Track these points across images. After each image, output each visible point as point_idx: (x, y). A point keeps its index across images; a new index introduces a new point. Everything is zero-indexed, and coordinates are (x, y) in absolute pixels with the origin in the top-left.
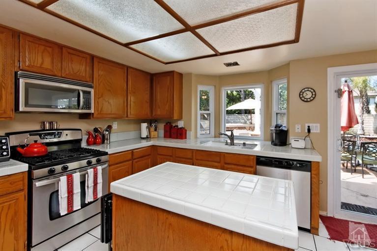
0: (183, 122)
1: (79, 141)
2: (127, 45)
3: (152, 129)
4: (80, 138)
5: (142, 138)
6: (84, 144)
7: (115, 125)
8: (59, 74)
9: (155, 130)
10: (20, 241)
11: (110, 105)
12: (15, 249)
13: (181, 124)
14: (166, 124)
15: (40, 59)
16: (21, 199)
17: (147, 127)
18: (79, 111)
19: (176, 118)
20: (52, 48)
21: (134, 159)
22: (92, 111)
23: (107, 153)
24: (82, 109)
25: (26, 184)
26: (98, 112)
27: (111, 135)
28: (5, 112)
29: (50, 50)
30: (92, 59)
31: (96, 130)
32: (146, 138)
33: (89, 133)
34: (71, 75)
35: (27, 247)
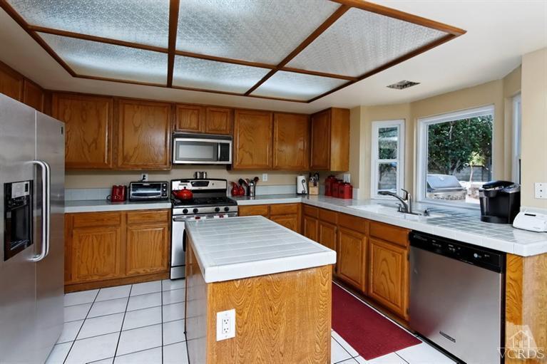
0: (349, 175)
1: (224, 191)
2: (247, 94)
3: (311, 184)
4: (225, 188)
5: (298, 195)
6: (229, 195)
7: (264, 177)
8: (203, 131)
9: (315, 185)
10: (166, 259)
11: (251, 155)
12: (162, 265)
13: (347, 178)
14: (329, 177)
15: (189, 121)
16: (167, 229)
17: (303, 181)
18: (218, 163)
19: (335, 170)
20: (198, 110)
21: (272, 215)
22: (230, 162)
23: (236, 204)
24: (220, 160)
25: (170, 218)
26: (237, 163)
27: (256, 187)
28: (166, 164)
29: (196, 112)
30: (233, 112)
31: (241, 181)
32: (303, 194)
33: (233, 183)
34: (214, 130)
35: (170, 266)
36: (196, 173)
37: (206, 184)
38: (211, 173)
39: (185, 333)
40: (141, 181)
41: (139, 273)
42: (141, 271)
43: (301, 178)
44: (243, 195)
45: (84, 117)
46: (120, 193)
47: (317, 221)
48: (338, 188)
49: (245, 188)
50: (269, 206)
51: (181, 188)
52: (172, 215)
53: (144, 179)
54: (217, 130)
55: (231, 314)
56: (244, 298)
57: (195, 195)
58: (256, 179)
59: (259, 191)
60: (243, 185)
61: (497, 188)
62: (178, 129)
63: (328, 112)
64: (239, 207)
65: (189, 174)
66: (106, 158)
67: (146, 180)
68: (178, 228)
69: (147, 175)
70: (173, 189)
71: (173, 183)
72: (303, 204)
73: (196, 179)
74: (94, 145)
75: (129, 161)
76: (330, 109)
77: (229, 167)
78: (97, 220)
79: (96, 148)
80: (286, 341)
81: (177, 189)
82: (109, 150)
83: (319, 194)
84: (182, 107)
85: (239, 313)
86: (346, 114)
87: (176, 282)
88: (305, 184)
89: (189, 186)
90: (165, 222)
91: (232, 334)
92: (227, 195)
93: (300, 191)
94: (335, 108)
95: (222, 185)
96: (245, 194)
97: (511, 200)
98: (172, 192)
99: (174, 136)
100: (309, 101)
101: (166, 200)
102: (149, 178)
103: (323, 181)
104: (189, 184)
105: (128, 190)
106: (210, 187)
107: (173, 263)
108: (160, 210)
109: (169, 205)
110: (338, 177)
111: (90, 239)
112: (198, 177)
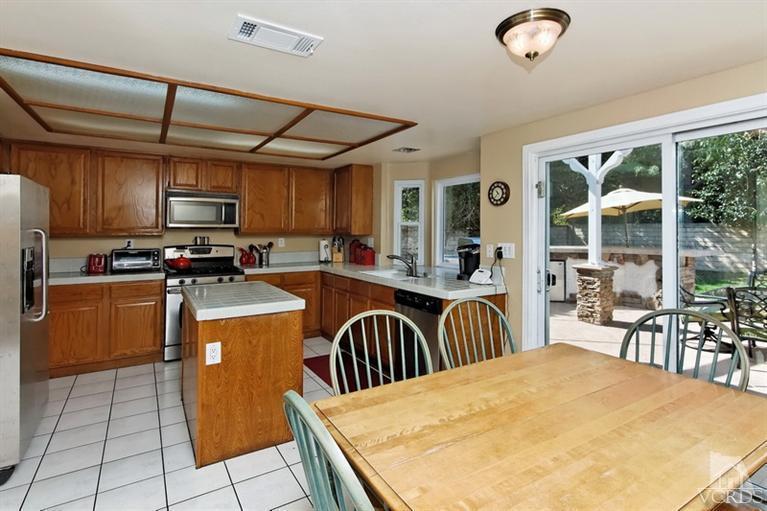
0: (372, 239)
1: (232, 258)
2: (253, 151)
3: (335, 250)
4: (232, 255)
5: (321, 262)
6: (237, 263)
7: (281, 242)
8: (204, 189)
9: (339, 251)
10: (158, 338)
11: (262, 216)
12: (155, 345)
13: (371, 242)
14: (353, 242)
15: (185, 176)
16: (159, 304)
17: (326, 246)
18: (222, 226)
19: (357, 233)
20: (197, 164)
21: (286, 285)
22: (237, 225)
23: (243, 273)
24: (225, 223)
25: (163, 290)
26: (246, 226)
27: (271, 255)
28: (157, 227)
29: (194, 166)
30: (240, 165)
31: (252, 247)
32: (326, 262)
33: (242, 250)
34: (217, 187)
35: (163, 346)
36: (196, 238)
37: (209, 251)
38: (214, 238)
39: (182, 400)
40: (125, 249)
41: (125, 354)
42: (128, 352)
43: (324, 243)
44: (254, 262)
45: (53, 172)
46: (100, 263)
47: (348, 295)
48: (361, 253)
49: (257, 256)
50: (282, 275)
51: (177, 255)
52: (166, 287)
53: (129, 246)
54: (220, 187)
55: (218, 345)
56: (228, 333)
57: (193, 265)
58: (271, 245)
59: (274, 258)
60: (254, 252)
61: (467, 250)
62: (172, 186)
63: (348, 168)
64: (247, 276)
65: (188, 239)
66: (82, 221)
67: (132, 247)
68: (173, 302)
69: (132, 241)
70: (167, 257)
71: (167, 250)
72: (322, 273)
73: (196, 245)
74: (66, 206)
75: (110, 224)
76: (350, 166)
77: (236, 231)
78: (75, 294)
79: (69, 208)
80: (263, 367)
81: (171, 257)
82: (85, 212)
83: (344, 261)
84: (176, 159)
85: (224, 345)
86: (369, 171)
87: (171, 364)
88: (328, 250)
89: (187, 254)
90: (156, 295)
91: (218, 360)
92: (235, 264)
93: (322, 259)
94: (357, 165)
95: (227, 253)
96: (257, 262)
97: (474, 259)
98: (165, 261)
99: (168, 195)
100: (324, 159)
101: (158, 270)
102: (136, 244)
103: (347, 246)
104: (187, 251)
105: (109, 259)
106: (213, 254)
107: (167, 341)
108: (151, 281)
109: (162, 276)
110: (362, 241)
111: (66, 317)
112: (198, 243)
